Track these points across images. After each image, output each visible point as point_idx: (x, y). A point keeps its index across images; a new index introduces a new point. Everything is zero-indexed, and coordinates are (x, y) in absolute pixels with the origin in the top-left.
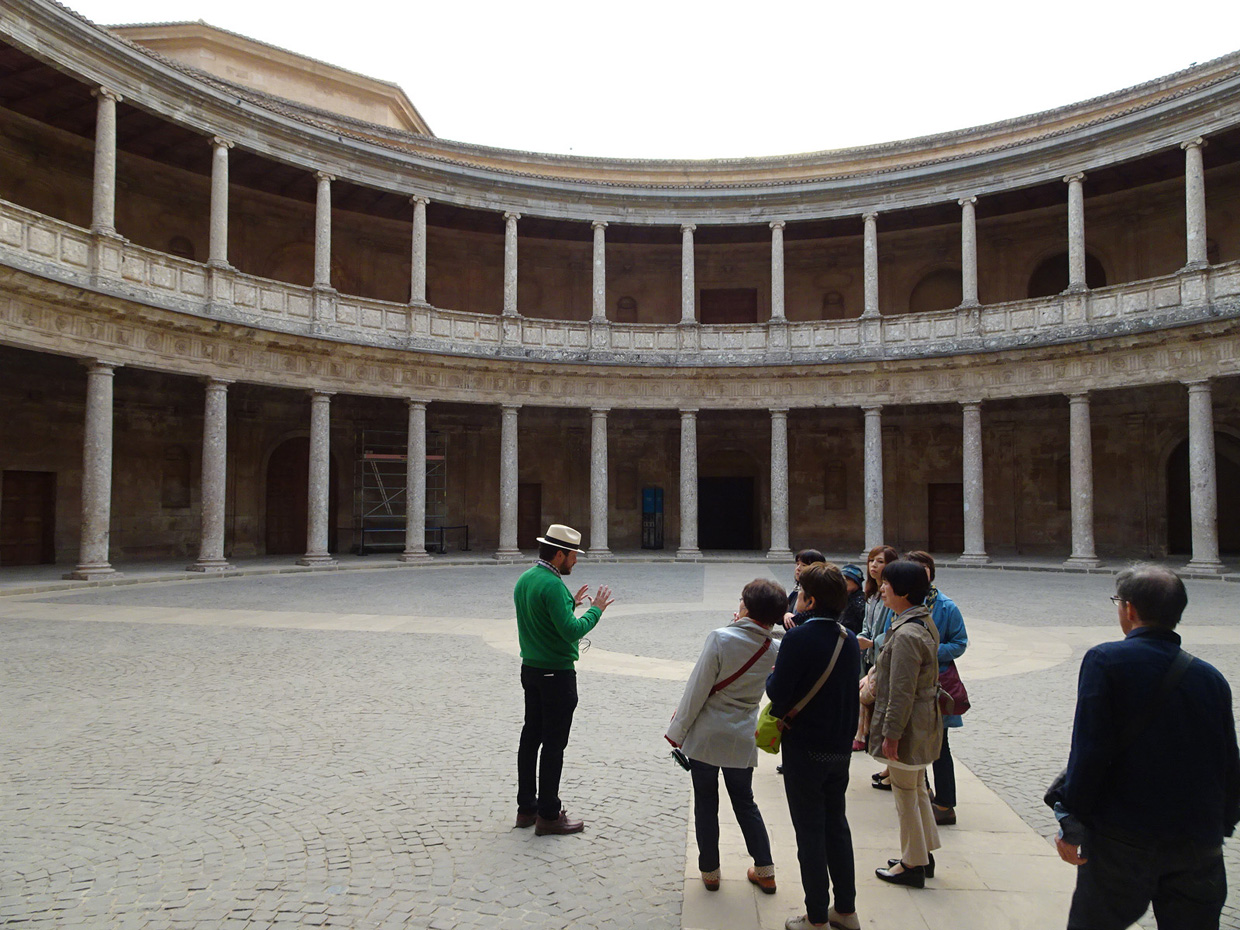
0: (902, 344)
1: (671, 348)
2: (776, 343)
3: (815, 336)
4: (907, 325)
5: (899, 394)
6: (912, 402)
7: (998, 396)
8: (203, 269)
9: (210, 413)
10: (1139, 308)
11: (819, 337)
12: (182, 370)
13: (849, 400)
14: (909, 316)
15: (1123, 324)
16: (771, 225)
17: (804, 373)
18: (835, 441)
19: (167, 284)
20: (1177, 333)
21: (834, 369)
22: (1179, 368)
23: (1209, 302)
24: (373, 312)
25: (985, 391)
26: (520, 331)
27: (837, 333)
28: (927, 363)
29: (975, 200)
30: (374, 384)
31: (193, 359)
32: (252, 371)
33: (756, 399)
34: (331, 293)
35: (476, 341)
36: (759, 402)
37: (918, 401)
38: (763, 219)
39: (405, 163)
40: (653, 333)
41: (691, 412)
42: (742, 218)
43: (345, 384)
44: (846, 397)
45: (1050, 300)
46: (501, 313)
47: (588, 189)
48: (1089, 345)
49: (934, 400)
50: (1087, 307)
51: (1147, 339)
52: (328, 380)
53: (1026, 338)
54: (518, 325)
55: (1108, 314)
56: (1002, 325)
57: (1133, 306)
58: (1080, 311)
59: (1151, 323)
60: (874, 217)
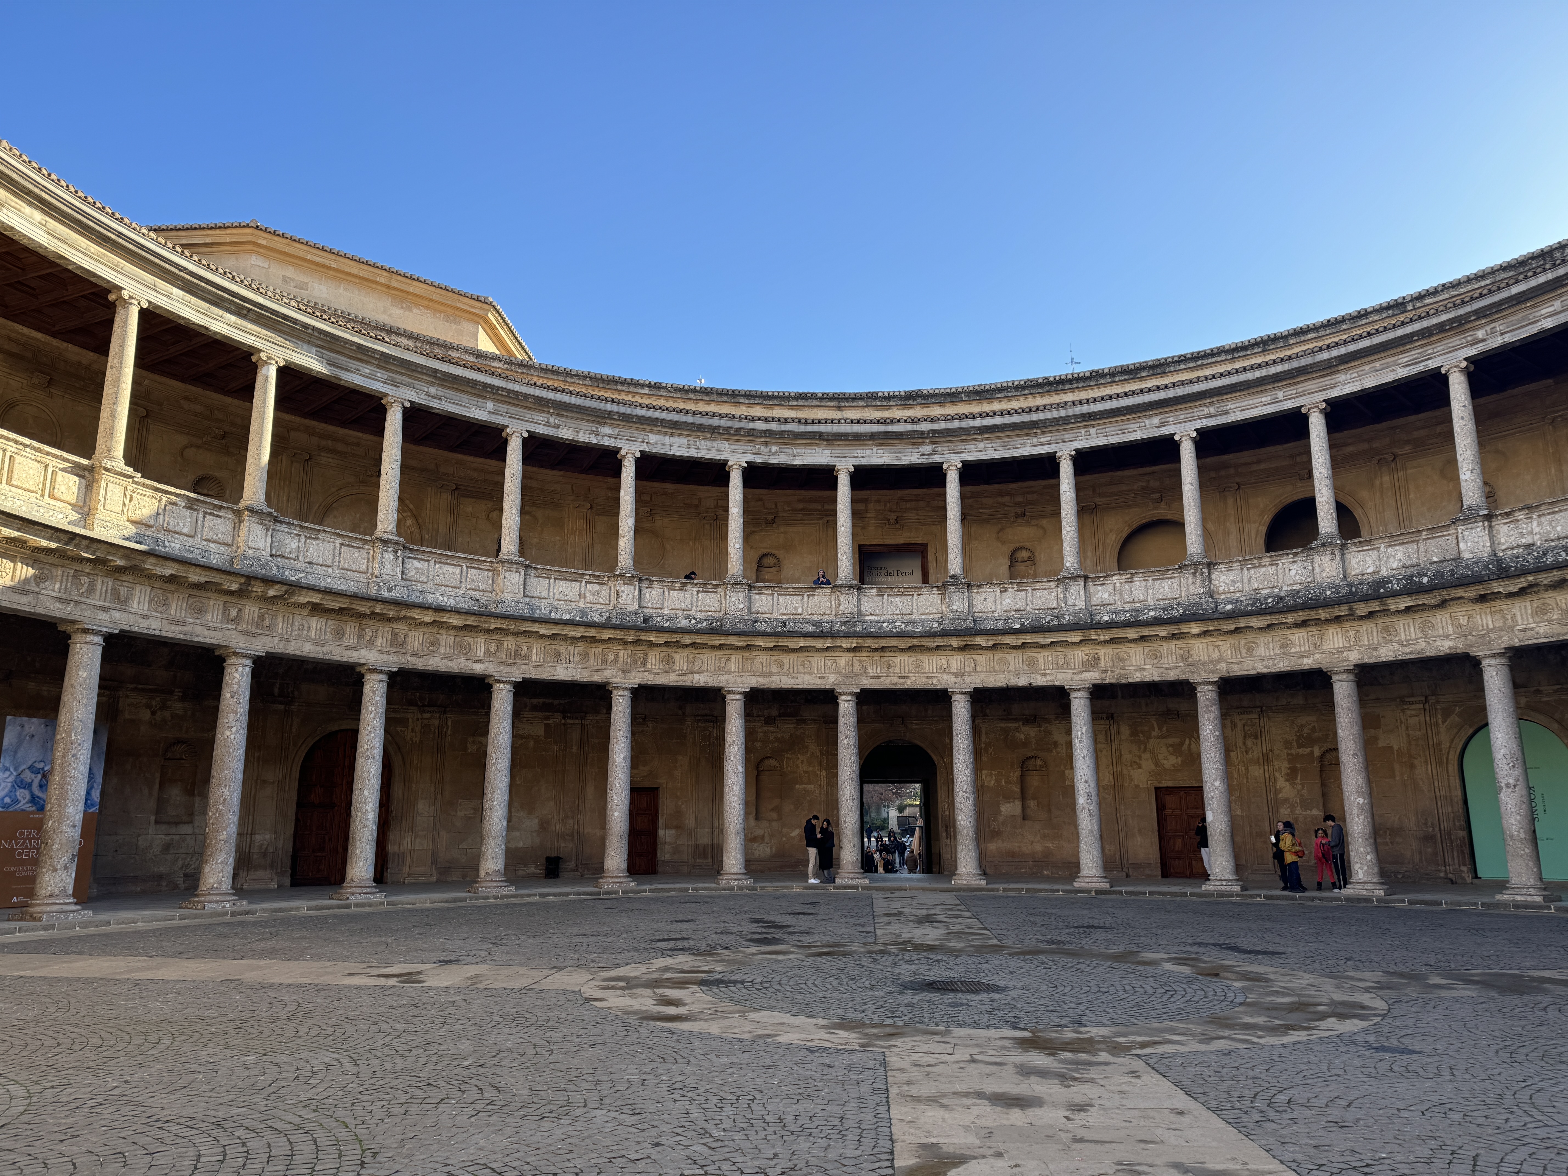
0: (1113, 608)
1: (826, 615)
2: (955, 607)
3: (1003, 599)
4: (1118, 585)
5: (1112, 672)
6: (1130, 680)
7: (1239, 673)
8: (234, 512)
9: (228, 695)
10: (1409, 563)
11: (1008, 600)
12: (196, 639)
13: (1049, 678)
14: (1120, 575)
15: (1391, 582)
16: (945, 466)
17: (991, 643)
18: (1031, 731)
19: (185, 530)
20: (1459, 592)
21: (1028, 639)
22: (1465, 636)
23: (1495, 555)
24: (451, 569)
25: (1223, 666)
26: (637, 592)
27: (1029, 595)
28: (1146, 632)
29: (1194, 434)
30: (447, 659)
31: (211, 624)
32: (288, 640)
33: (932, 677)
34: (396, 543)
35: (582, 605)
36: (935, 681)
37: (1138, 680)
38: (936, 459)
39: (498, 388)
40: (802, 595)
41: (850, 694)
42: (910, 457)
43: (410, 659)
44: (1045, 674)
45: (1296, 554)
46: (615, 570)
47: (723, 423)
48: (1351, 609)
49: (1157, 678)
50: (1343, 560)
51: (1424, 600)
52: (388, 653)
53: (1270, 600)
54: (635, 586)
55: (1370, 570)
56: (1239, 585)
57: (1400, 560)
58: (1335, 567)
59: (1425, 580)
60: (1071, 456)
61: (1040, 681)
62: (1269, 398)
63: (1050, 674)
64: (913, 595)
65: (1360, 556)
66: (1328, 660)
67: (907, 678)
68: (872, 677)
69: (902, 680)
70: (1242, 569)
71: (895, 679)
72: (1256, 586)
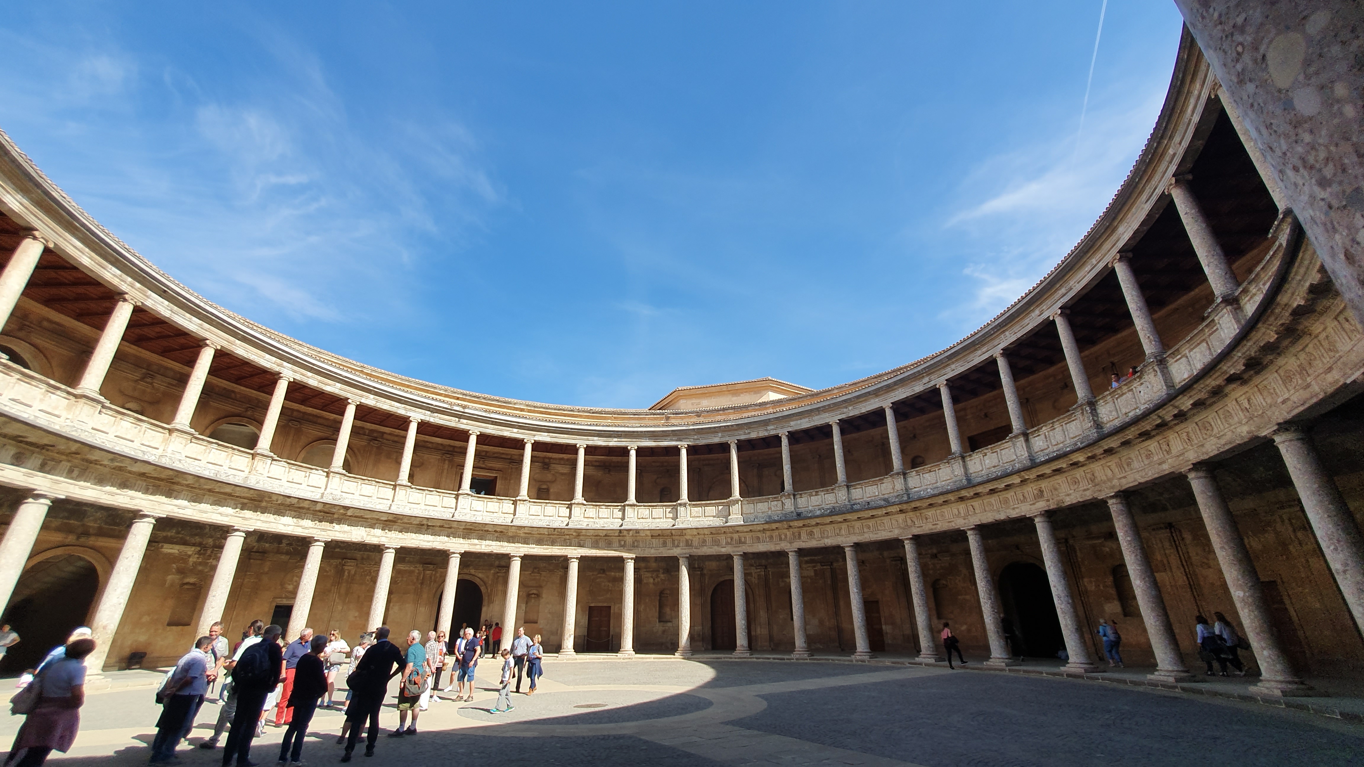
0: (1047, 451)
1: (890, 493)
2: (956, 473)
5: (1052, 499)
8: (623, 506)
11: (987, 461)
13: (1017, 511)
14: (1046, 426)
26: (794, 501)
33: (950, 522)
35: (770, 513)
36: (953, 524)
37: (1069, 503)
38: (932, 383)
40: (877, 485)
41: (910, 539)
43: (694, 550)
44: (1014, 509)
52: (685, 549)
56: (1114, 413)
57: (1200, 360)
58: (1158, 381)
60: (1001, 354)
61: (1014, 514)
62: (1089, 266)
63: (1017, 508)
64: (935, 471)
66: (1177, 463)
67: (937, 524)
68: (918, 527)
69: (934, 527)
71: (931, 527)
72: (1124, 411)
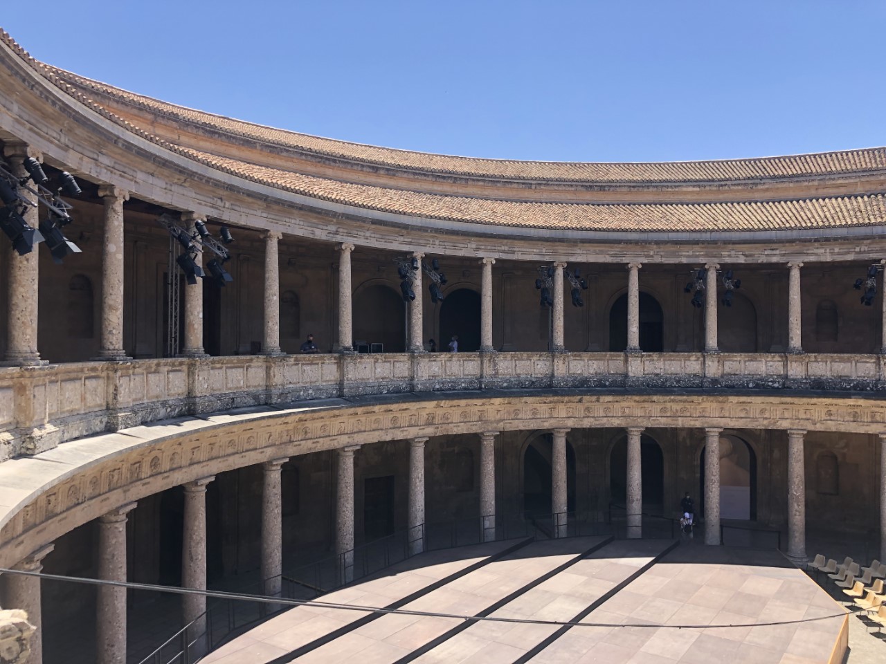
3: (375, 368)
10: (599, 372)
27: (392, 365)
44: (401, 431)
55: (579, 372)
59: (607, 383)
61: (399, 436)
63: (406, 431)
65: (575, 362)
67: (318, 441)
70: (511, 360)
71: (309, 444)
